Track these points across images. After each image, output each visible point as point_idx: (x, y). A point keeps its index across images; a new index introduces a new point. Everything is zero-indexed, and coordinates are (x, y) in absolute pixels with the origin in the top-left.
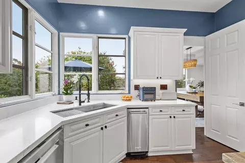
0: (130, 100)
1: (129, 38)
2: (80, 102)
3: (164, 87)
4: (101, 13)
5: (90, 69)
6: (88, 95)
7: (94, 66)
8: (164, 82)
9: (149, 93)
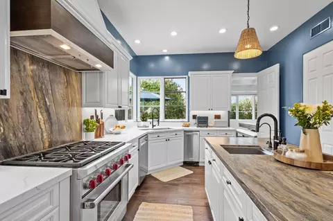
0: (188, 126)
1: (189, 78)
2: (153, 126)
3: (218, 117)
4: (167, 58)
5: (158, 100)
6: (158, 121)
7: (161, 97)
8: (218, 113)
9: (203, 121)
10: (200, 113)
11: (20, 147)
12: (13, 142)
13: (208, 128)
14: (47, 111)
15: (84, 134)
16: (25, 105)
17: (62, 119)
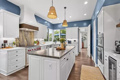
10: (70, 40)
11: (22, 45)
12: (21, 44)
13: (71, 44)
14: (27, 39)
15: (34, 44)
16: (23, 38)
17: (29, 41)
